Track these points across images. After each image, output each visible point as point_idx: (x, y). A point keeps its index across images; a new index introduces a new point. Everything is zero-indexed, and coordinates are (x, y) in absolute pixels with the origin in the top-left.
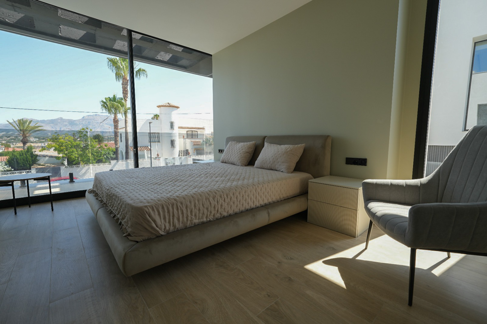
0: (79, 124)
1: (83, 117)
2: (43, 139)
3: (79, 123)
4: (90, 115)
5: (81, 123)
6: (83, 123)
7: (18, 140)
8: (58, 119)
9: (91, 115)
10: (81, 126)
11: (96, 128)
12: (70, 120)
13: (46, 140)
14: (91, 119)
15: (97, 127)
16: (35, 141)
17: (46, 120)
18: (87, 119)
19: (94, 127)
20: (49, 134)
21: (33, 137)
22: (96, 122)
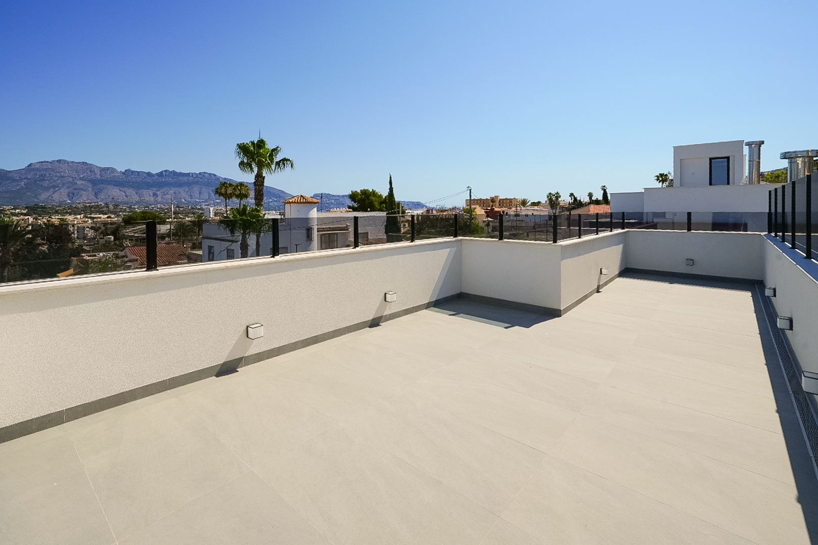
0: (18, 178)
1: (29, 166)
3: (20, 178)
4: (44, 162)
5: (24, 177)
6: (29, 177)
9: (48, 162)
10: (23, 183)
11: (58, 187)
14: (45, 170)
15: (60, 186)
18: (38, 170)
19: (54, 186)
22: (58, 174)
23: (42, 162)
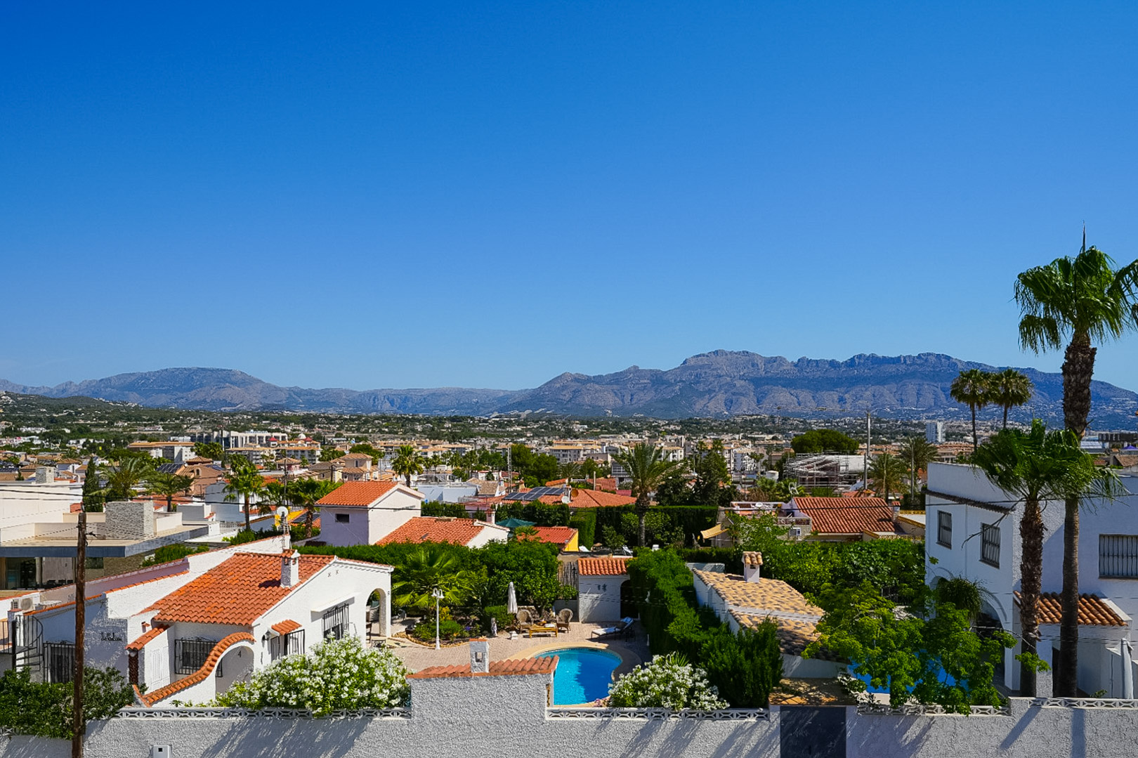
0: (673, 381)
1: (685, 362)
2: (597, 426)
4: (700, 355)
5: (679, 379)
6: (684, 379)
7: (552, 428)
8: (628, 371)
9: (704, 355)
10: (678, 387)
11: (714, 391)
12: (653, 371)
13: (602, 429)
14: (702, 367)
15: (717, 390)
16: (583, 432)
17: (604, 375)
18: (693, 367)
19: (710, 390)
20: (609, 411)
21: (578, 422)
22: (715, 372)
23: (698, 356)
